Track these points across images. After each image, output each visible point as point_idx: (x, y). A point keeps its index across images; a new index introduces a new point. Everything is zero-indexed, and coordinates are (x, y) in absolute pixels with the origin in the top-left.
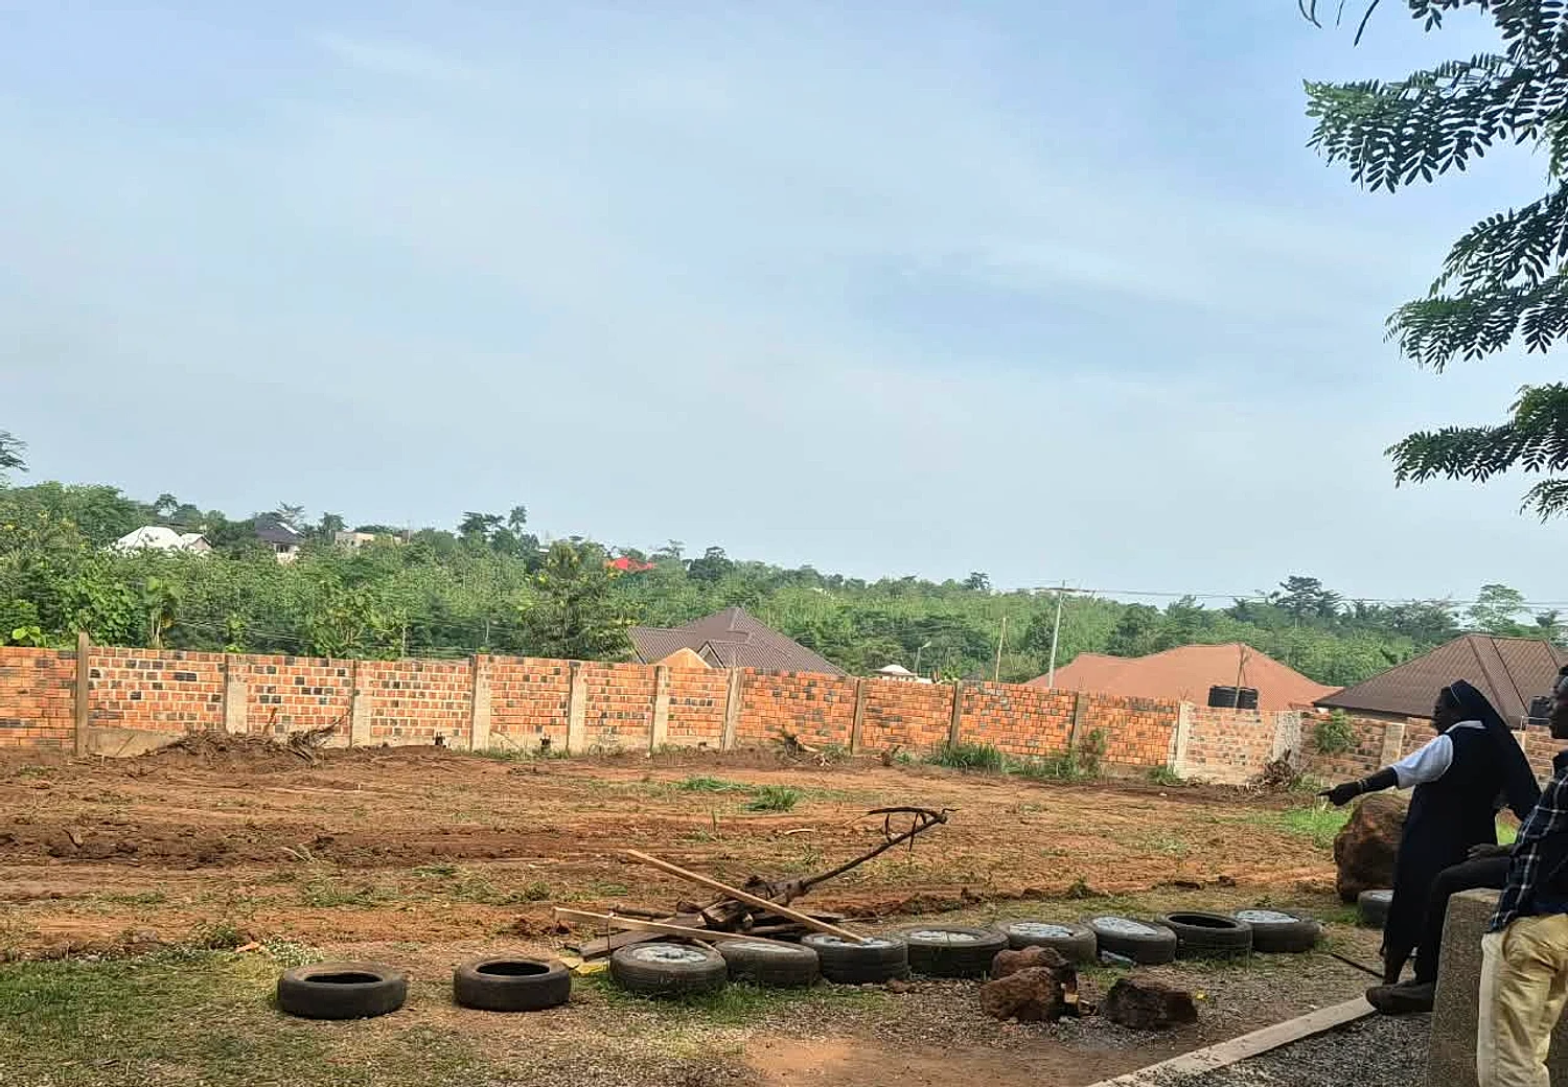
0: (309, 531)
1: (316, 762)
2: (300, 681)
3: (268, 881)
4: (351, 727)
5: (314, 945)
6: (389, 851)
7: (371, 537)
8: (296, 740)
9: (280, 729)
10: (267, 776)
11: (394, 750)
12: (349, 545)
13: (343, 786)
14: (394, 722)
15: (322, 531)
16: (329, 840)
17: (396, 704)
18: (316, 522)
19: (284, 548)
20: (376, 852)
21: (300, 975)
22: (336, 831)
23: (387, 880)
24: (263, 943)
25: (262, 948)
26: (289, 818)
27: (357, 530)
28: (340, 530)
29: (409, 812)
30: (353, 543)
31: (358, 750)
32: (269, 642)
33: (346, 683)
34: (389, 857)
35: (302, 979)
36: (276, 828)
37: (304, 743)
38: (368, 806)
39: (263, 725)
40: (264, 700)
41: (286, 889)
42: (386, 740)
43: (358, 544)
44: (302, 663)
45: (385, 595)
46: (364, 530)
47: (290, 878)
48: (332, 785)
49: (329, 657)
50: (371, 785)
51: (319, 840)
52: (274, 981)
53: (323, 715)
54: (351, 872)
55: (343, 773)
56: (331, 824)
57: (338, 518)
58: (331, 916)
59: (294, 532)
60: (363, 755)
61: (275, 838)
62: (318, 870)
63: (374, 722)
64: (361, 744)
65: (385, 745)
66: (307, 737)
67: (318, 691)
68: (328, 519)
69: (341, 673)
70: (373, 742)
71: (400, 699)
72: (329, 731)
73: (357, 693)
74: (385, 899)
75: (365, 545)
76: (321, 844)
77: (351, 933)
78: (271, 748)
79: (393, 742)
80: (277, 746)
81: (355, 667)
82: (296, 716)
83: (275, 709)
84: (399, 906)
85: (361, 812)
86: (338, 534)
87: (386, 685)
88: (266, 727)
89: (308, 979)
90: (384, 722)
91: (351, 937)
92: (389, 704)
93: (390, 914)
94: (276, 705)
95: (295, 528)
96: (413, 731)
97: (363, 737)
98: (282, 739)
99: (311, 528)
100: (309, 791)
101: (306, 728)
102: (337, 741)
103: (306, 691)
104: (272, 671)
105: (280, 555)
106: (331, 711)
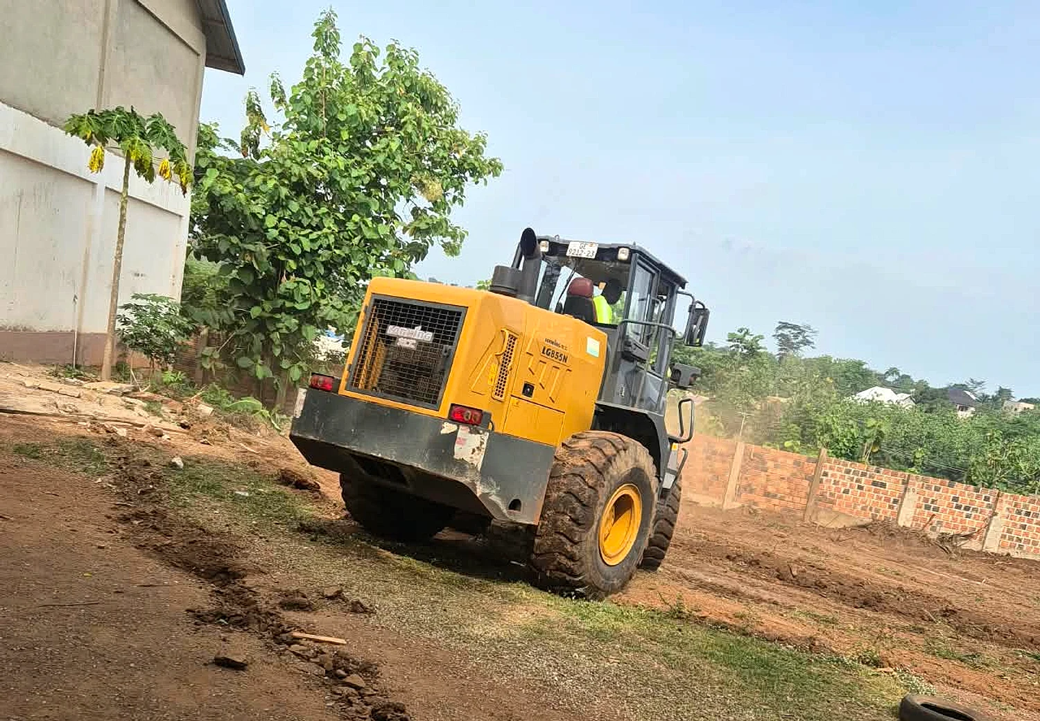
0: (985, 397)
1: (954, 556)
2: (955, 499)
3: (904, 629)
4: (985, 537)
5: (930, 682)
6: (996, 631)
7: (1031, 406)
8: (943, 538)
9: (933, 529)
10: (918, 559)
11: (1015, 560)
12: (1013, 411)
13: (971, 577)
14: (1020, 540)
15: (995, 399)
16: (954, 612)
17: (1024, 527)
18: (991, 391)
19: (963, 408)
20: (985, 629)
21: (918, 700)
22: (960, 607)
23: (992, 651)
24: (895, 670)
25: (895, 673)
26: (928, 590)
27: (1021, 401)
28: (1008, 400)
29: (1018, 607)
30: (1016, 409)
31: (986, 554)
32: (938, 470)
33: (989, 506)
34: (996, 636)
35: (919, 703)
36: (917, 594)
37: (949, 541)
38: (986, 595)
39: (922, 524)
40: (928, 507)
41: (918, 639)
42: (1010, 551)
43: (1020, 410)
44: (959, 487)
45: (1031, 448)
46: (1027, 401)
47: (922, 631)
48: (964, 575)
49: (980, 486)
50: (991, 581)
51: (947, 611)
52: (899, 699)
53: (967, 525)
54: (965, 639)
55: (974, 568)
56: (958, 602)
57: (1009, 391)
58: (947, 667)
59: (974, 398)
60: (990, 558)
61: (915, 601)
62: (943, 631)
63: (1004, 537)
64: (990, 551)
65: (1008, 554)
66: (951, 538)
67: (967, 508)
68: (1001, 391)
69: (987, 499)
70: (1000, 551)
71: (1028, 525)
72: (968, 537)
73: (996, 514)
74: (987, 665)
75: (1026, 410)
76: (948, 613)
77: (959, 682)
78: (925, 540)
79: (1015, 554)
80: (929, 541)
81: (998, 496)
82: (948, 522)
83: (934, 515)
84: (996, 673)
85: (980, 598)
86: (1006, 402)
87: (1019, 513)
88: (925, 526)
89: (922, 705)
90: (1011, 538)
91: (958, 684)
92: (1018, 526)
93: (989, 677)
94: (935, 513)
95: (976, 396)
96: (1032, 550)
97: (992, 546)
98: (933, 536)
99: (987, 396)
100: (944, 574)
101: (952, 532)
102: (973, 545)
103: (958, 507)
104: (937, 489)
105: (960, 413)
106: (973, 524)
